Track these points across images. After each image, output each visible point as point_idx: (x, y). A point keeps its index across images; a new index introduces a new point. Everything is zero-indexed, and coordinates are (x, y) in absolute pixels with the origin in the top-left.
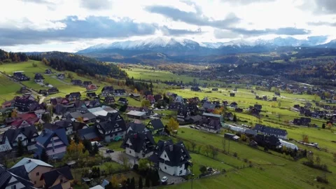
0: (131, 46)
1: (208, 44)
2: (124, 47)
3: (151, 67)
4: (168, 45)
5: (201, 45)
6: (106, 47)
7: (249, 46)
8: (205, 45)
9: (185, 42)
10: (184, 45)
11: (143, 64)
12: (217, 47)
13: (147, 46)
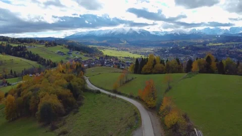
0: (102, 33)
1: (157, 32)
2: (97, 34)
3: (116, 49)
4: (128, 33)
5: (151, 33)
6: (85, 34)
7: (186, 34)
8: (154, 33)
9: (140, 31)
10: (139, 33)
11: (111, 47)
12: (163, 34)
13: (113, 34)
